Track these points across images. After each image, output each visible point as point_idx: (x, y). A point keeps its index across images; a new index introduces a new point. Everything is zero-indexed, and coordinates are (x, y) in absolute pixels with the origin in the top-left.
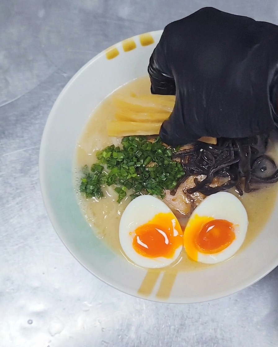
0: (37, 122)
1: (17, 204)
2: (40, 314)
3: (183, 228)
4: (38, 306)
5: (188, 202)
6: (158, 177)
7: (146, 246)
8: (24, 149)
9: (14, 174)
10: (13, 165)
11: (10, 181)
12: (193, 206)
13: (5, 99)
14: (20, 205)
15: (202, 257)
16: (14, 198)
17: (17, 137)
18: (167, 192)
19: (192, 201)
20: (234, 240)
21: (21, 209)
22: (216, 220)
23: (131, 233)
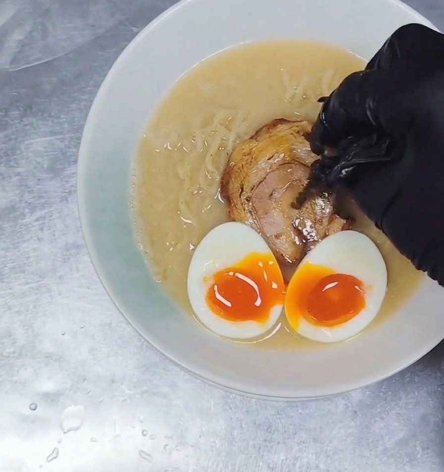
0: (83, 97)
1: (37, 220)
2: (52, 398)
3: (286, 282)
4: (48, 386)
5: (298, 243)
7: (229, 304)
8: (59, 137)
9: (38, 174)
10: (39, 160)
11: (31, 183)
12: (305, 250)
13: (39, 55)
14: (41, 222)
16: (33, 210)
17: (50, 116)
19: (304, 241)
20: (363, 309)
21: (42, 229)
22: (337, 274)
23: (205, 278)
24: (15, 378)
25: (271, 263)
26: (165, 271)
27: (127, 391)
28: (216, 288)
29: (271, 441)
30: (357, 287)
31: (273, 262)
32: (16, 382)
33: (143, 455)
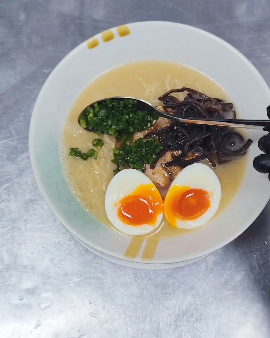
1: (5, 189)
2: (31, 292)
3: (163, 199)
4: (27, 284)
5: (166, 175)
6: (138, 151)
7: (130, 216)
8: (10, 139)
12: (171, 179)
14: (8, 190)
15: (181, 223)
18: (148, 166)
19: (170, 173)
20: (210, 207)
21: (9, 194)
22: (192, 189)
23: (116, 204)
24: (8, 283)
25: (153, 189)
26: (90, 204)
27: (76, 280)
28: (122, 208)
29: (166, 293)
30: (205, 195)
31: (154, 189)
32: (8, 285)
33: (92, 315)
